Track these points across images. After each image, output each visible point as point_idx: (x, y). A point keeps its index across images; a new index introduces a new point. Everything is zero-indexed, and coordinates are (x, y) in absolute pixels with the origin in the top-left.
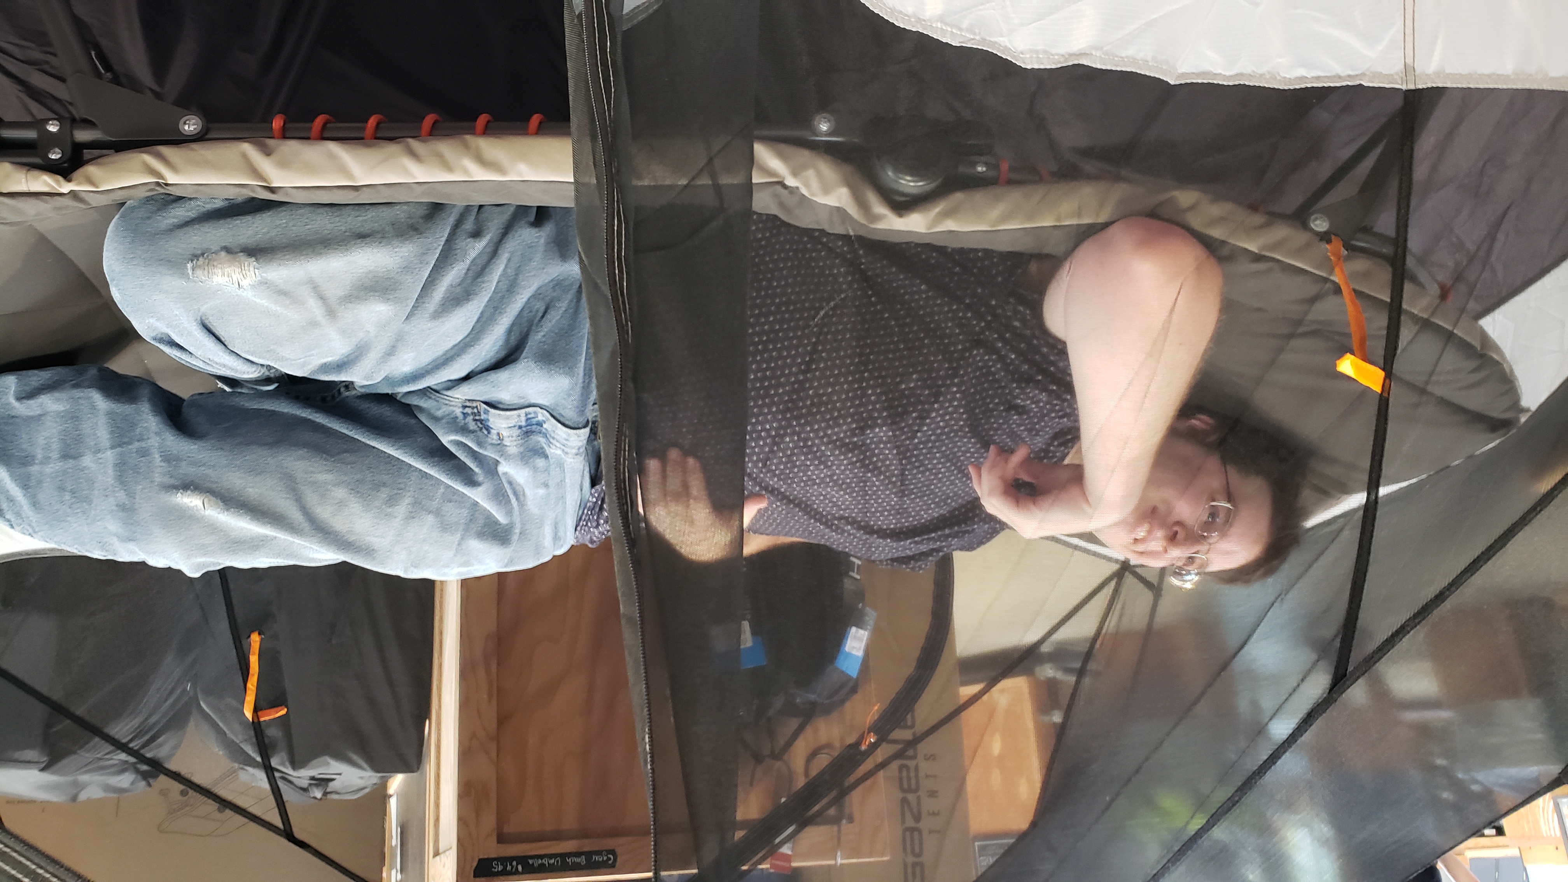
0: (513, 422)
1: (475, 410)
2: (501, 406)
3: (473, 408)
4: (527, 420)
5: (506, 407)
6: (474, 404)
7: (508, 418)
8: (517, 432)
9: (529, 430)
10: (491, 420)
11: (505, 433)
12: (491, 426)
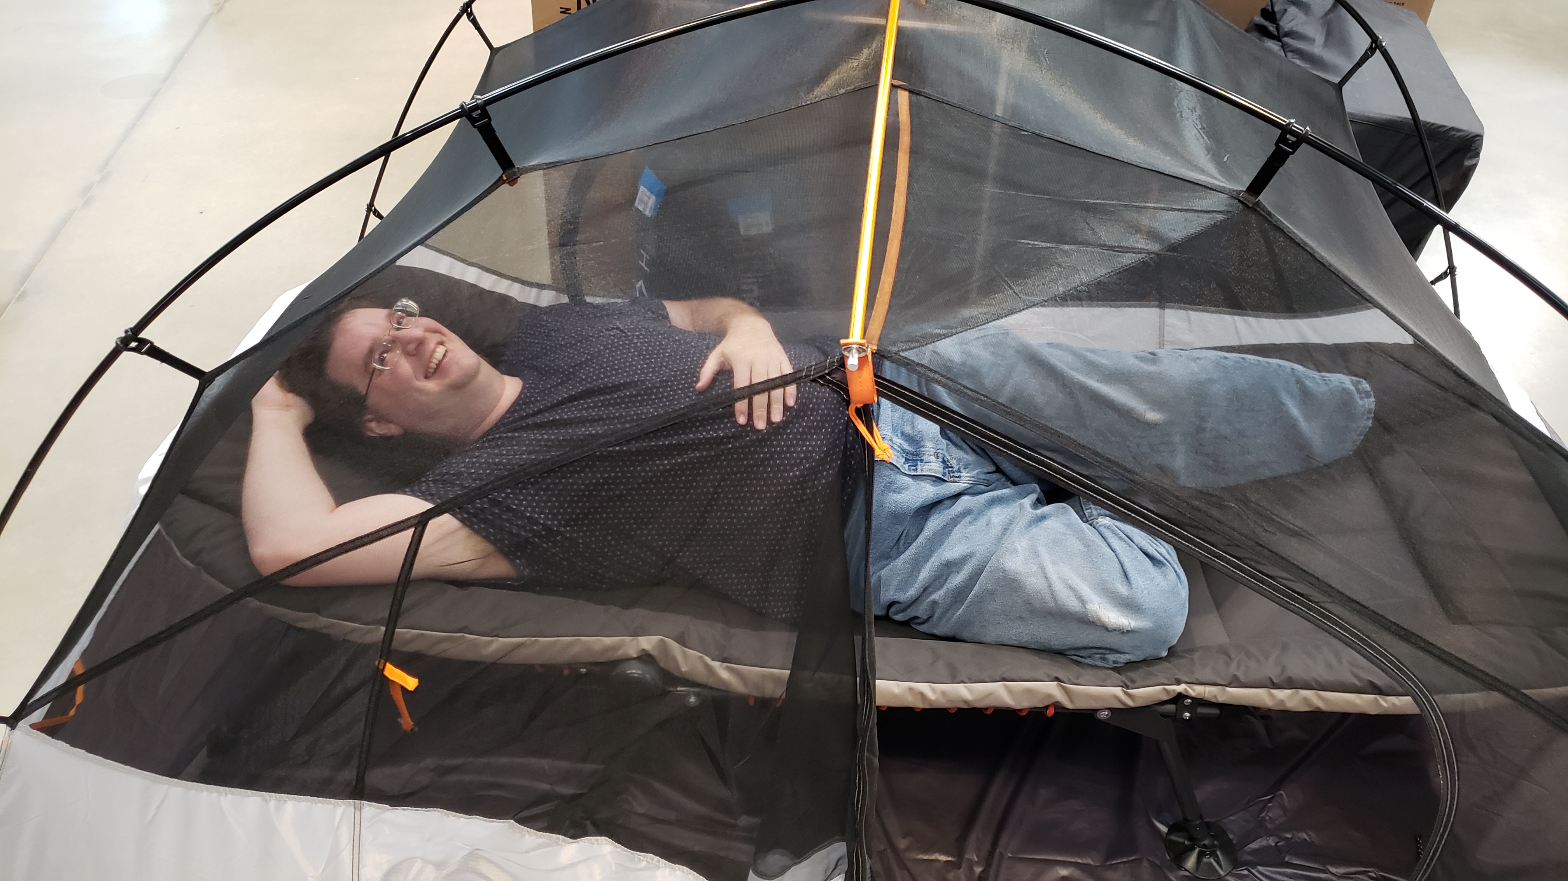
0: (926, 467)
1: (952, 475)
2: (934, 479)
3: (953, 477)
4: (916, 466)
5: (930, 478)
6: (952, 479)
7: (931, 470)
8: (925, 458)
9: (914, 457)
10: (942, 469)
11: (933, 458)
12: (942, 464)
